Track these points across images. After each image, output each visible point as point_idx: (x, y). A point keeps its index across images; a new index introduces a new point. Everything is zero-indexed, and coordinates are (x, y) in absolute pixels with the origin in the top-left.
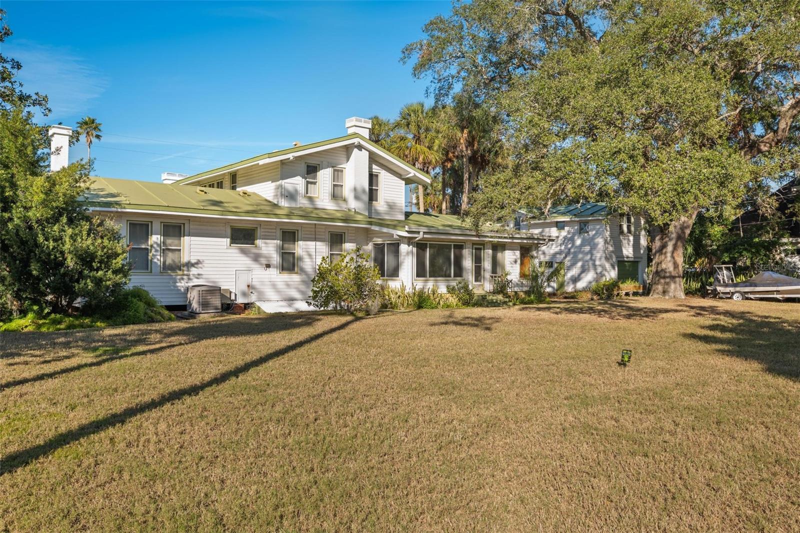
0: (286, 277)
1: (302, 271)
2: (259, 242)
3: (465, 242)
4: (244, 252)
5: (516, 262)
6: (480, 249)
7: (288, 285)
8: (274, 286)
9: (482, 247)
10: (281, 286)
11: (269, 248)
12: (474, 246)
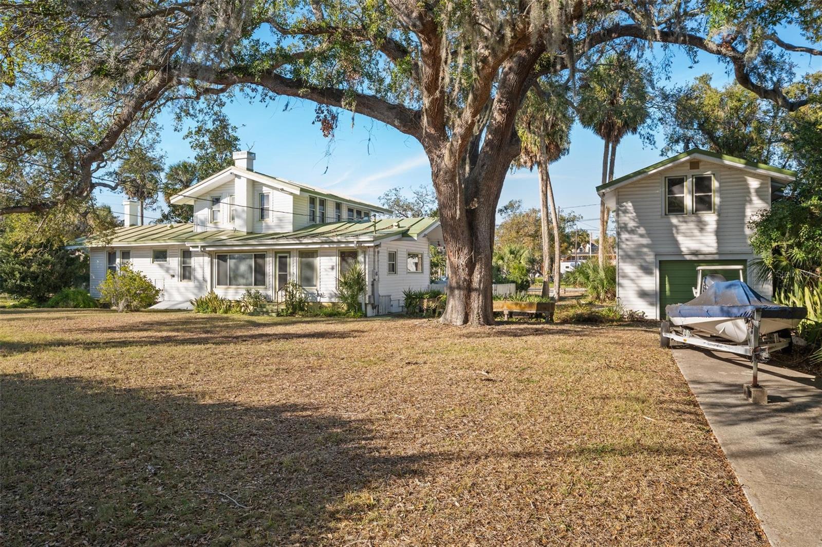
0: (185, 283)
1: (195, 278)
2: (168, 259)
3: (266, 251)
4: (161, 266)
5: (333, 269)
6: (286, 257)
7: (187, 289)
8: (178, 289)
9: (288, 255)
10: (183, 290)
11: (174, 263)
12: (278, 255)
